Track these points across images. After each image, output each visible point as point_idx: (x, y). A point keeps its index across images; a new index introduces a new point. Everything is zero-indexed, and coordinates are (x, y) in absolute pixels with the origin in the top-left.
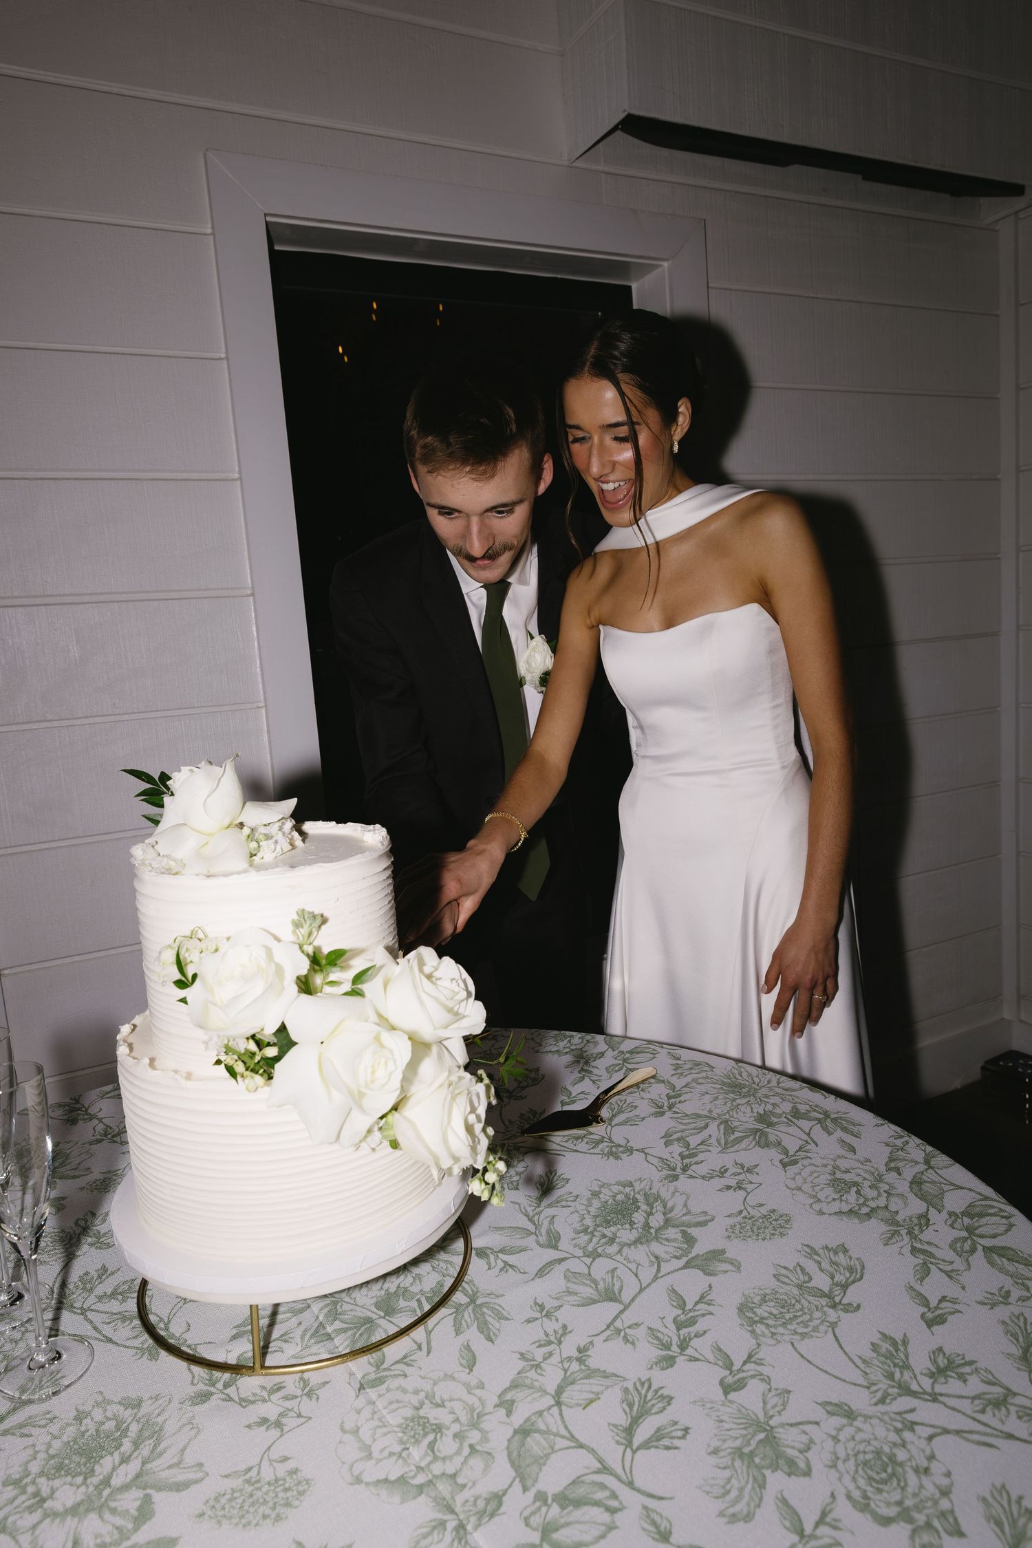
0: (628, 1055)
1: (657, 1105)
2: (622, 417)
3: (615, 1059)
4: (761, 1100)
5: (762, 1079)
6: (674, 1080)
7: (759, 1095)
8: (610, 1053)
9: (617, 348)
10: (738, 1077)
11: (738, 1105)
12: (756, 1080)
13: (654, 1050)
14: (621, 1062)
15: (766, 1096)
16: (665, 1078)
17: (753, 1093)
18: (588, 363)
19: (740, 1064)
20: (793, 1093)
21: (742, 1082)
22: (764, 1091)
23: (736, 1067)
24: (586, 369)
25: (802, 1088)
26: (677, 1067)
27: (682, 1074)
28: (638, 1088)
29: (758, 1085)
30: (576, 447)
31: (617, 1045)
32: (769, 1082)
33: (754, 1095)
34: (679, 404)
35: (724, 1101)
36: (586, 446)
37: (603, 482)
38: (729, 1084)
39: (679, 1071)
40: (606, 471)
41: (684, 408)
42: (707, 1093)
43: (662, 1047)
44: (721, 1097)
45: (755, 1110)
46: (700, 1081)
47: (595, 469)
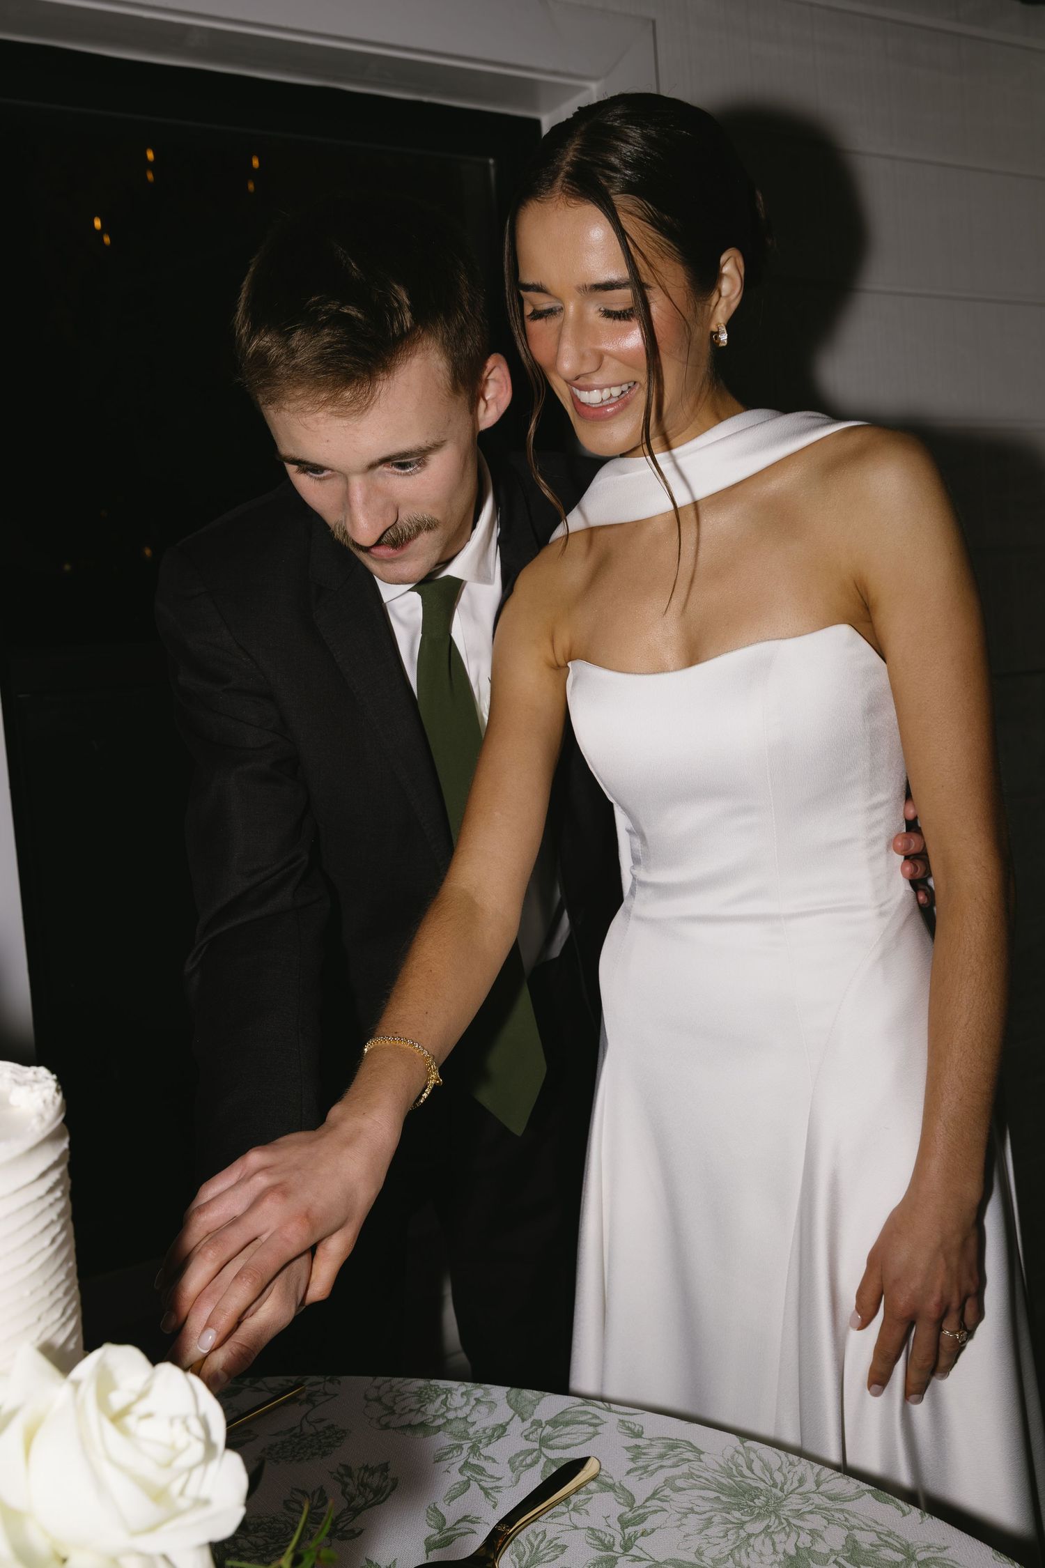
0: (548, 1429)
1: (602, 1541)
2: (618, 272)
3: (527, 1438)
4: (789, 1524)
5: (790, 1476)
6: (631, 1483)
7: (785, 1512)
8: (517, 1427)
9: (615, 150)
10: (747, 1472)
11: (750, 1536)
12: (779, 1478)
13: (596, 1417)
14: (536, 1445)
15: (799, 1514)
16: (616, 1480)
17: (773, 1509)
18: (562, 174)
19: (750, 1443)
20: (846, 1506)
21: (754, 1484)
22: (794, 1502)
23: (741, 1450)
24: (559, 183)
25: (860, 1495)
26: (636, 1452)
27: (645, 1468)
28: (568, 1504)
29: (782, 1490)
30: (535, 327)
31: (529, 1408)
32: (802, 1481)
33: (775, 1512)
34: (723, 258)
35: (723, 1527)
36: (554, 322)
37: (581, 389)
38: (730, 1488)
39: (641, 1463)
40: (586, 369)
41: (731, 267)
42: (692, 1511)
43: (609, 1410)
44: (717, 1519)
45: (780, 1548)
46: (679, 1483)
47: (567, 365)
